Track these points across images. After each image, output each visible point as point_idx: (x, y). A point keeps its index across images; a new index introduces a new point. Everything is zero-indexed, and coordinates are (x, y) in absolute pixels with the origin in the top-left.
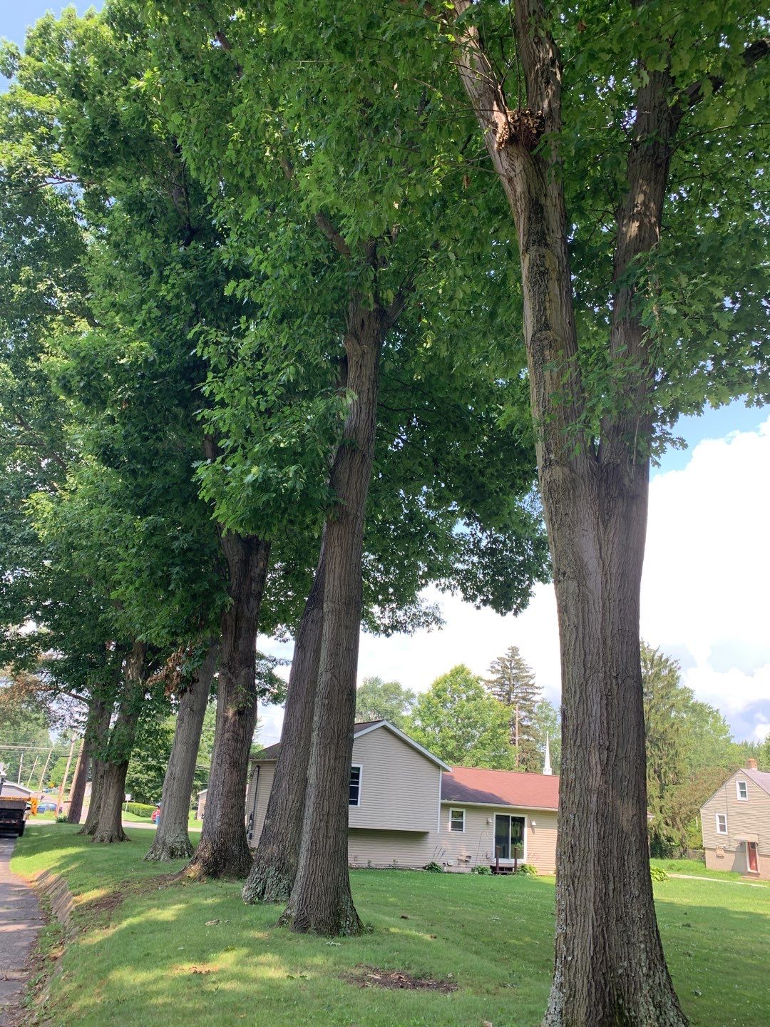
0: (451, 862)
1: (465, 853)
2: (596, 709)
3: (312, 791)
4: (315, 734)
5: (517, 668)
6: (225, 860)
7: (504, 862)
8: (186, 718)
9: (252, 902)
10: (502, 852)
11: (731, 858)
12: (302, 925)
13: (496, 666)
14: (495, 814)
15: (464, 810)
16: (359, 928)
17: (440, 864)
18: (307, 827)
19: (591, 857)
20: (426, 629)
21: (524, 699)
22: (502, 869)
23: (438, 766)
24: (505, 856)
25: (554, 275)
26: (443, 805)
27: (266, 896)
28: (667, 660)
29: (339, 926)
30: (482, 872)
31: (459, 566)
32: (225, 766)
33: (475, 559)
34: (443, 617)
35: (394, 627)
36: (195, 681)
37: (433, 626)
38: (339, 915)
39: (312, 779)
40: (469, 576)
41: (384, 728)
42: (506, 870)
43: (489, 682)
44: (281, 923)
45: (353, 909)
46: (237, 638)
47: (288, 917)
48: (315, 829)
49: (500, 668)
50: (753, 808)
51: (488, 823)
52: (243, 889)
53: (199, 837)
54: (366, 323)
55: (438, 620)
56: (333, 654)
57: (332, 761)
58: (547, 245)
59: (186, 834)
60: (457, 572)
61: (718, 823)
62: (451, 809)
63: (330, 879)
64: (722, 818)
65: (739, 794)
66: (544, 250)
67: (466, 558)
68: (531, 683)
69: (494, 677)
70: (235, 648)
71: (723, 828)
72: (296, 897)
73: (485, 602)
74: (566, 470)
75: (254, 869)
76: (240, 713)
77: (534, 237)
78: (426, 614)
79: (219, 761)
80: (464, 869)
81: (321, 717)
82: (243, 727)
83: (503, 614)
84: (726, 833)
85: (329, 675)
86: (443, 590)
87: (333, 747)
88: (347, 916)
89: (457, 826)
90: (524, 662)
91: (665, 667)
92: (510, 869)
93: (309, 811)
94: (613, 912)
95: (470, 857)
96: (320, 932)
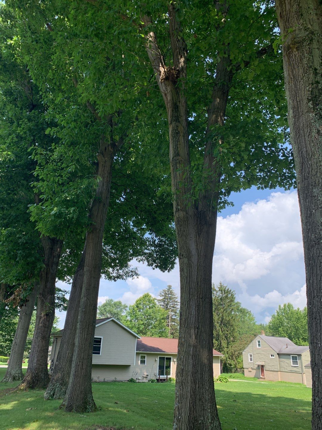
0: (140, 378)
1: (146, 374)
2: (193, 312)
3: (76, 349)
4: (78, 324)
5: (170, 294)
6: (37, 381)
7: (162, 377)
8: (23, 317)
9: (48, 399)
10: (161, 373)
11: (254, 372)
12: (69, 409)
13: (162, 293)
14: (159, 356)
15: (146, 355)
16: (95, 409)
17: (135, 379)
18: (73, 365)
19: (190, 374)
20: (132, 278)
21: (173, 307)
22: (161, 380)
23: (135, 337)
24: (163, 374)
25: (182, 134)
26: (137, 353)
27: (55, 396)
28: (230, 291)
29: (86, 408)
30: (153, 381)
31: (146, 251)
32: (39, 339)
33: (153, 248)
34: (138, 273)
35: (118, 277)
36: (27, 301)
37: (135, 277)
38: (86, 403)
39: (77, 343)
40: (150, 255)
41: (113, 320)
42: (163, 380)
43: (159, 300)
44: (60, 408)
45: (93, 400)
46: (46, 282)
47: (64, 405)
48: (77, 366)
49: (163, 294)
50: (263, 351)
51: (156, 360)
52: (45, 394)
53: (26, 370)
54: (107, 149)
55: (137, 274)
56: (88, 290)
57: (86, 336)
58: (179, 122)
59: (21, 370)
60: (145, 254)
61: (249, 357)
62: (140, 355)
63: (83, 387)
64: (251, 356)
65: (257, 345)
66: (178, 124)
67: (149, 248)
68: (176, 300)
69: (161, 298)
70: (46, 286)
71: (251, 360)
72: (68, 396)
73: (156, 267)
74: (185, 213)
75: (50, 384)
76: (47, 315)
77: (174, 118)
78: (132, 271)
79: (37, 336)
80: (145, 380)
81: (81, 317)
82: (48, 321)
83: (164, 272)
84: (252, 362)
85: (86, 299)
86: (139, 261)
87: (86, 330)
88: (90, 404)
89: (143, 362)
90: (173, 292)
91: (230, 293)
92: (164, 380)
93: (75, 358)
94: (198, 397)
95: (148, 375)
96: (77, 412)
